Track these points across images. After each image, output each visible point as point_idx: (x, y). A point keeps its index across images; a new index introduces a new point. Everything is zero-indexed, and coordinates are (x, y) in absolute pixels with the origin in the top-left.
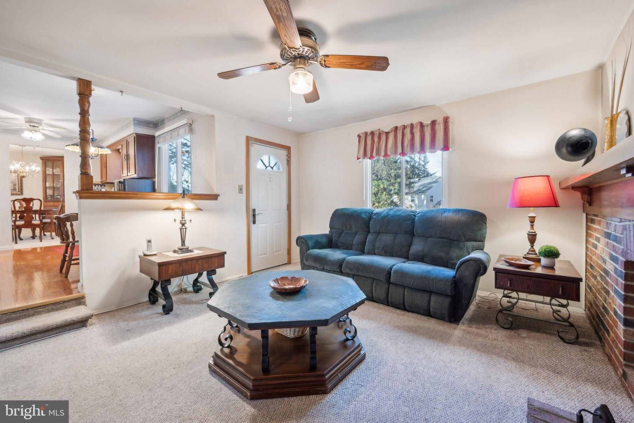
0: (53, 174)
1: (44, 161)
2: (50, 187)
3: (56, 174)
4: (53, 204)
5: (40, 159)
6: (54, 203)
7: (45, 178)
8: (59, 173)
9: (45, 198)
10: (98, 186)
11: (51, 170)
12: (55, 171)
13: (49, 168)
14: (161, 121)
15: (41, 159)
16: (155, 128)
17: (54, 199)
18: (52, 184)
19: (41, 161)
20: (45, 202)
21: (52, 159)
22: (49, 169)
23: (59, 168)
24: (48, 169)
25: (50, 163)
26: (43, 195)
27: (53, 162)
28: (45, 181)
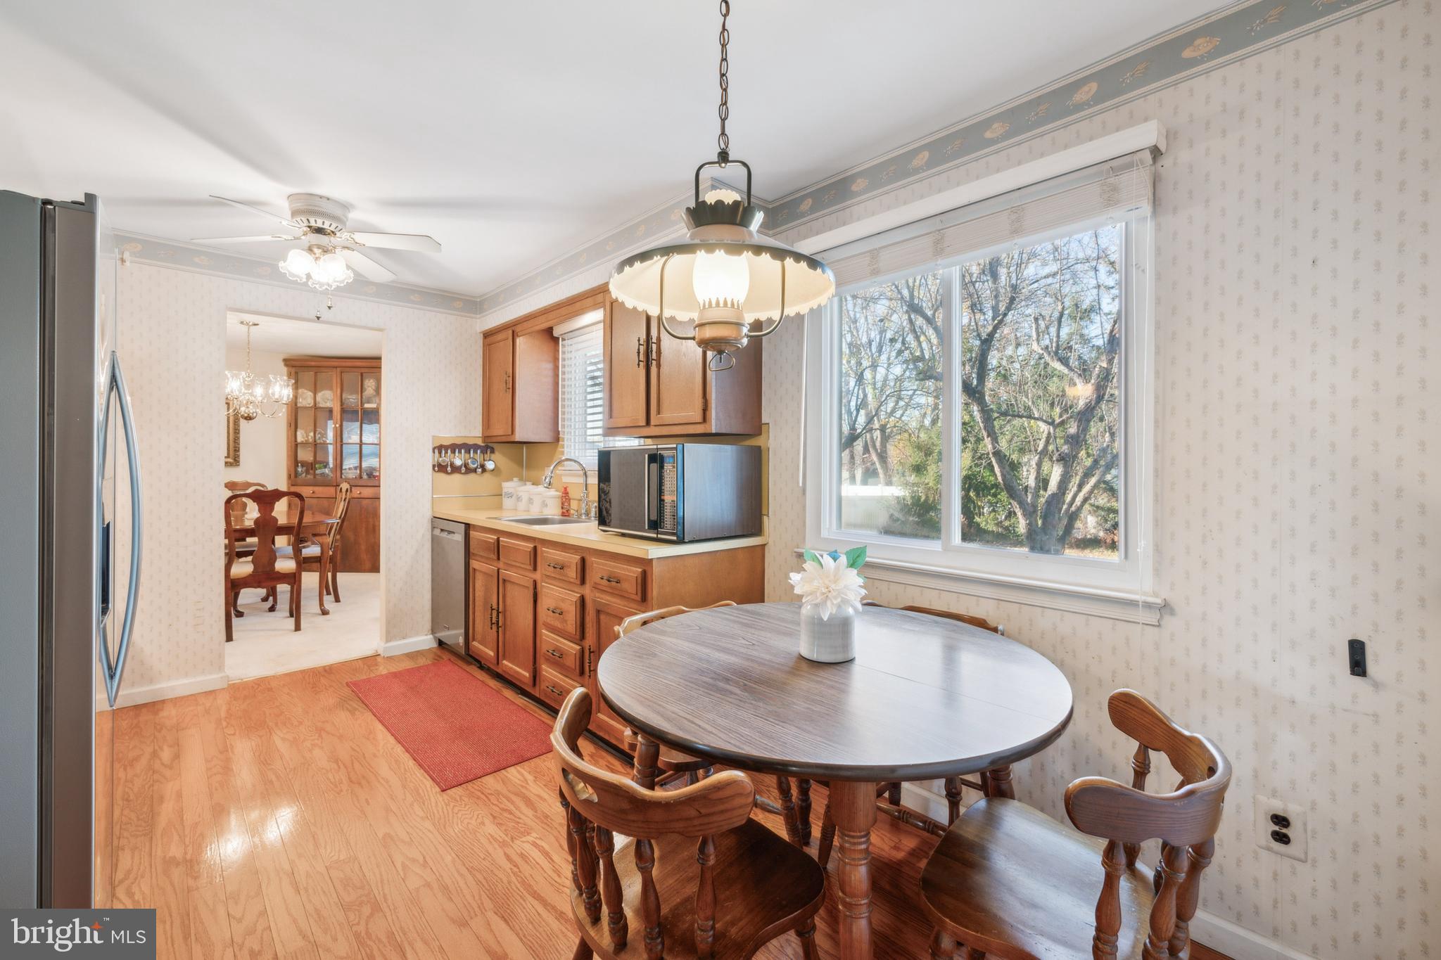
0: (316, 407)
1: (293, 370)
2: (305, 444)
3: (321, 406)
4: (313, 493)
5: (282, 364)
6: (316, 489)
7: (294, 417)
8: (329, 405)
9: (293, 476)
10: (475, 452)
11: (310, 394)
12: (319, 396)
13: (307, 389)
14: (817, 190)
15: (286, 365)
16: (768, 229)
17: (315, 477)
18: (312, 434)
19: (285, 370)
20: (292, 485)
21: (313, 364)
22: (306, 391)
23: (331, 389)
24: (303, 393)
25: (308, 376)
26: (287, 465)
27: (316, 373)
28: (294, 425)
